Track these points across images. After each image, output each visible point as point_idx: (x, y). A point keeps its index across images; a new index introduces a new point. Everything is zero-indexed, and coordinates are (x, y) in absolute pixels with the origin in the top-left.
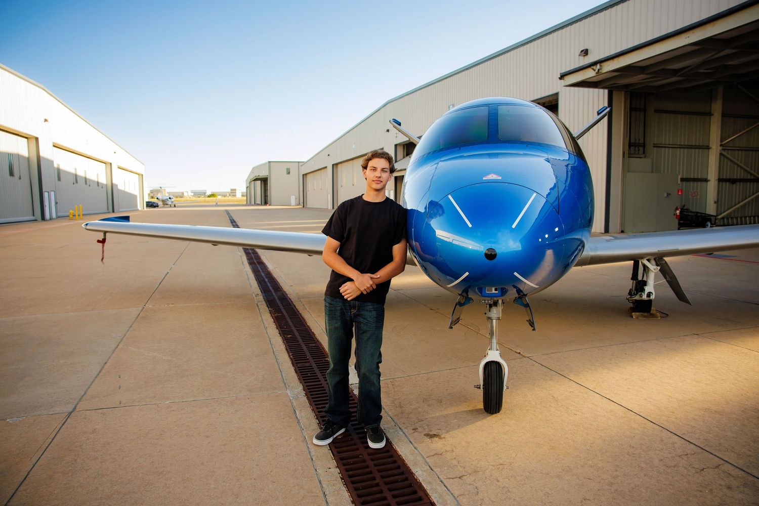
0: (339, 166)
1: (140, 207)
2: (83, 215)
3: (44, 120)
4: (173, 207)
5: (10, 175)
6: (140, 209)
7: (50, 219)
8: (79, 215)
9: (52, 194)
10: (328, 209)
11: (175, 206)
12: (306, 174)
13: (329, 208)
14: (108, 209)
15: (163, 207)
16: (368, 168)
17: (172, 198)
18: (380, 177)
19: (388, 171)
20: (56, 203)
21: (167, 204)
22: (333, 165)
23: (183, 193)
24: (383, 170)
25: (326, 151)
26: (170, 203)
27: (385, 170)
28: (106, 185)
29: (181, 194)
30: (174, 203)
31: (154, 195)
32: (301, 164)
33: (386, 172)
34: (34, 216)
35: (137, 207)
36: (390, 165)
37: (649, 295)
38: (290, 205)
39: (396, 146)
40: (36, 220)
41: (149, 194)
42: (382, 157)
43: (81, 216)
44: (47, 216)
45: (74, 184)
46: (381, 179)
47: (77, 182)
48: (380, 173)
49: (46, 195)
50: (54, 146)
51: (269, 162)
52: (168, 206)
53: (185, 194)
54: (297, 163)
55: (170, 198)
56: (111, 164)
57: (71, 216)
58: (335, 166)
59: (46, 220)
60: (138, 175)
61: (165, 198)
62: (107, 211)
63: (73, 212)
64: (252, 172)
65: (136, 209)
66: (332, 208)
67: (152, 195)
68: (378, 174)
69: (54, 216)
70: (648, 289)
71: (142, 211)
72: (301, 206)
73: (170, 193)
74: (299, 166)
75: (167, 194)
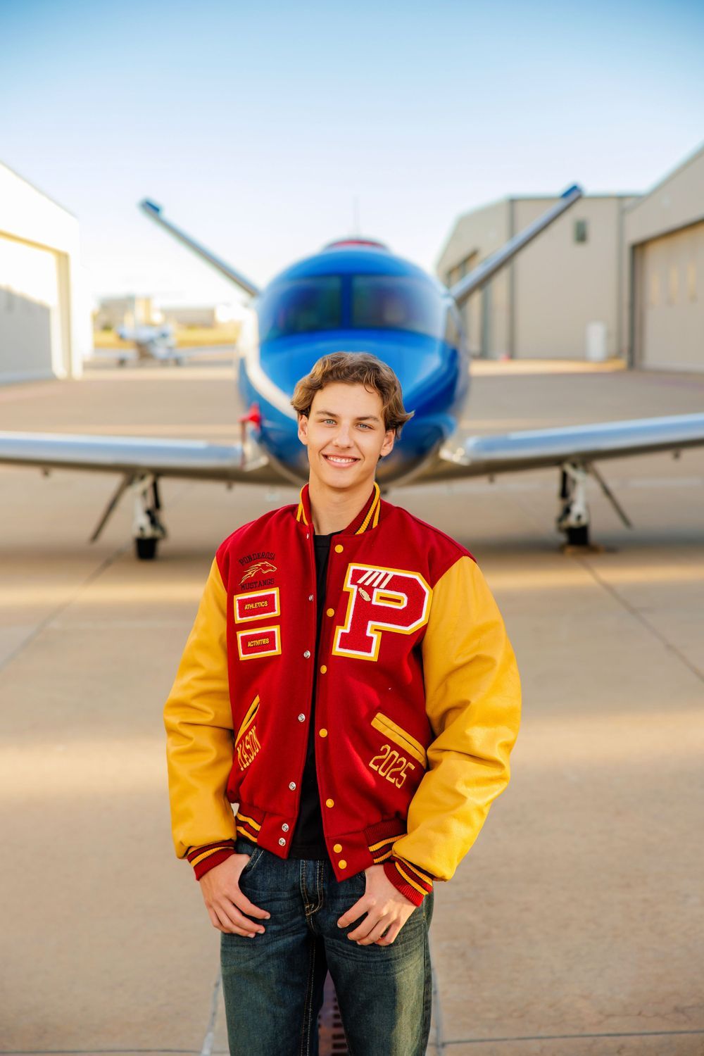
1: (60, 368)
4: (171, 367)
6: (60, 374)
11: (178, 362)
12: (645, 243)
15: (140, 366)
16: (313, 414)
18: (350, 446)
21: (152, 357)
23: (211, 313)
24: (361, 423)
26: (162, 351)
27: (365, 422)
30: (176, 353)
31: (112, 319)
32: (628, 204)
35: (48, 362)
37: (579, 517)
38: (583, 358)
42: (356, 380)
51: (513, 202)
52: (155, 361)
54: (617, 201)
55: (163, 334)
60: (55, 257)
61: (145, 334)
64: (456, 236)
65: (45, 373)
67: (104, 318)
68: (343, 434)
70: (577, 508)
71: (69, 382)
72: (621, 364)
73: (167, 313)
74: (623, 212)
75: (157, 318)
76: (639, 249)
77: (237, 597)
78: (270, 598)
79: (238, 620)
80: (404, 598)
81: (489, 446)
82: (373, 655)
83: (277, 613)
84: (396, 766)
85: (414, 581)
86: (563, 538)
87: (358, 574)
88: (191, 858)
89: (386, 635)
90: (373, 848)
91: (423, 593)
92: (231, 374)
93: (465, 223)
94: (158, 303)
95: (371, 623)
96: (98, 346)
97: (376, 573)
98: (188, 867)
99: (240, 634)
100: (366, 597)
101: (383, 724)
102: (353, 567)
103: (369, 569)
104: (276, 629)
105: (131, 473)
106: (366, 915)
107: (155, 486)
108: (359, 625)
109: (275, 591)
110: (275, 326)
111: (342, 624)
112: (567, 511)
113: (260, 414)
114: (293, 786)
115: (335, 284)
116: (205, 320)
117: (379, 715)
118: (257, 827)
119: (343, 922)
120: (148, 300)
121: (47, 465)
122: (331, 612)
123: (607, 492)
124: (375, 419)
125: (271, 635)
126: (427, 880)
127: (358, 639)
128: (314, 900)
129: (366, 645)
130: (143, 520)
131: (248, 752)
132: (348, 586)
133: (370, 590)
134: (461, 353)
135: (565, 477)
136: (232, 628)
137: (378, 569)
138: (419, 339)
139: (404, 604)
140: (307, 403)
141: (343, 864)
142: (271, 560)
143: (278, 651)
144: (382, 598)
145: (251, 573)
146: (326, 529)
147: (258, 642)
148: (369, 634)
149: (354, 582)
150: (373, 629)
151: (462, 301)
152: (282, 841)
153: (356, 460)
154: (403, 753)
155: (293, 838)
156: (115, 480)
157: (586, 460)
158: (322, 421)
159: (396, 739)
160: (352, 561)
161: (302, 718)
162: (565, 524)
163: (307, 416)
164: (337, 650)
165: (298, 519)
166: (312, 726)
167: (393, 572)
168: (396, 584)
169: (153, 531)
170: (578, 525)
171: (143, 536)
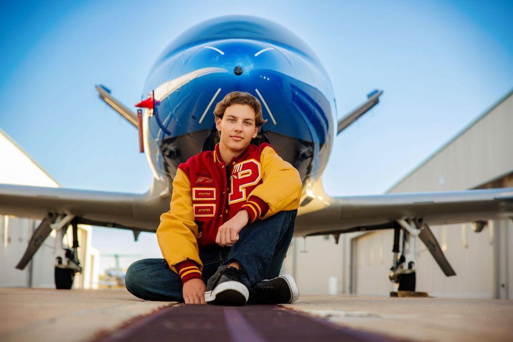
16: (225, 117)
18: (241, 132)
19: (254, 123)
24: (246, 121)
27: (248, 121)
33: (250, 124)
36: (256, 115)
37: (411, 265)
42: (246, 103)
46: (242, 135)
48: (242, 125)
68: (239, 126)
70: (409, 258)
76: (354, 241)
77: (194, 189)
78: (211, 192)
79: (194, 198)
80: (250, 171)
82: (243, 198)
83: (214, 199)
85: (252, 163)
89: (247, 189)
91: (257, 166)
95: (240, 187)
99: (195, 205)
100: (236, 177)
104: (214, 205)
108: (236, 189)
109: (214, 189)
111: (231, 191)
112: (401, 260)
124: (252, 120)
125: (212, 208)
127: (238, 195)
129: (240, 195)
130: (62, 253)
133: (236, 174)
139: (251, 173)
140: (222, 112)
142: (209, 177)
144: (242, 175)
145: (200, 180)
147: (204, 210)
148: (240, 191)
150: (242, 188)
158: (229, 120)
163: (221, 118)
164: (230, 202)
165: (215, 161)
167: (242, 163)
168: (245, 167)
169: (68, 263)
170: (408, 272)
171: (62, 267)
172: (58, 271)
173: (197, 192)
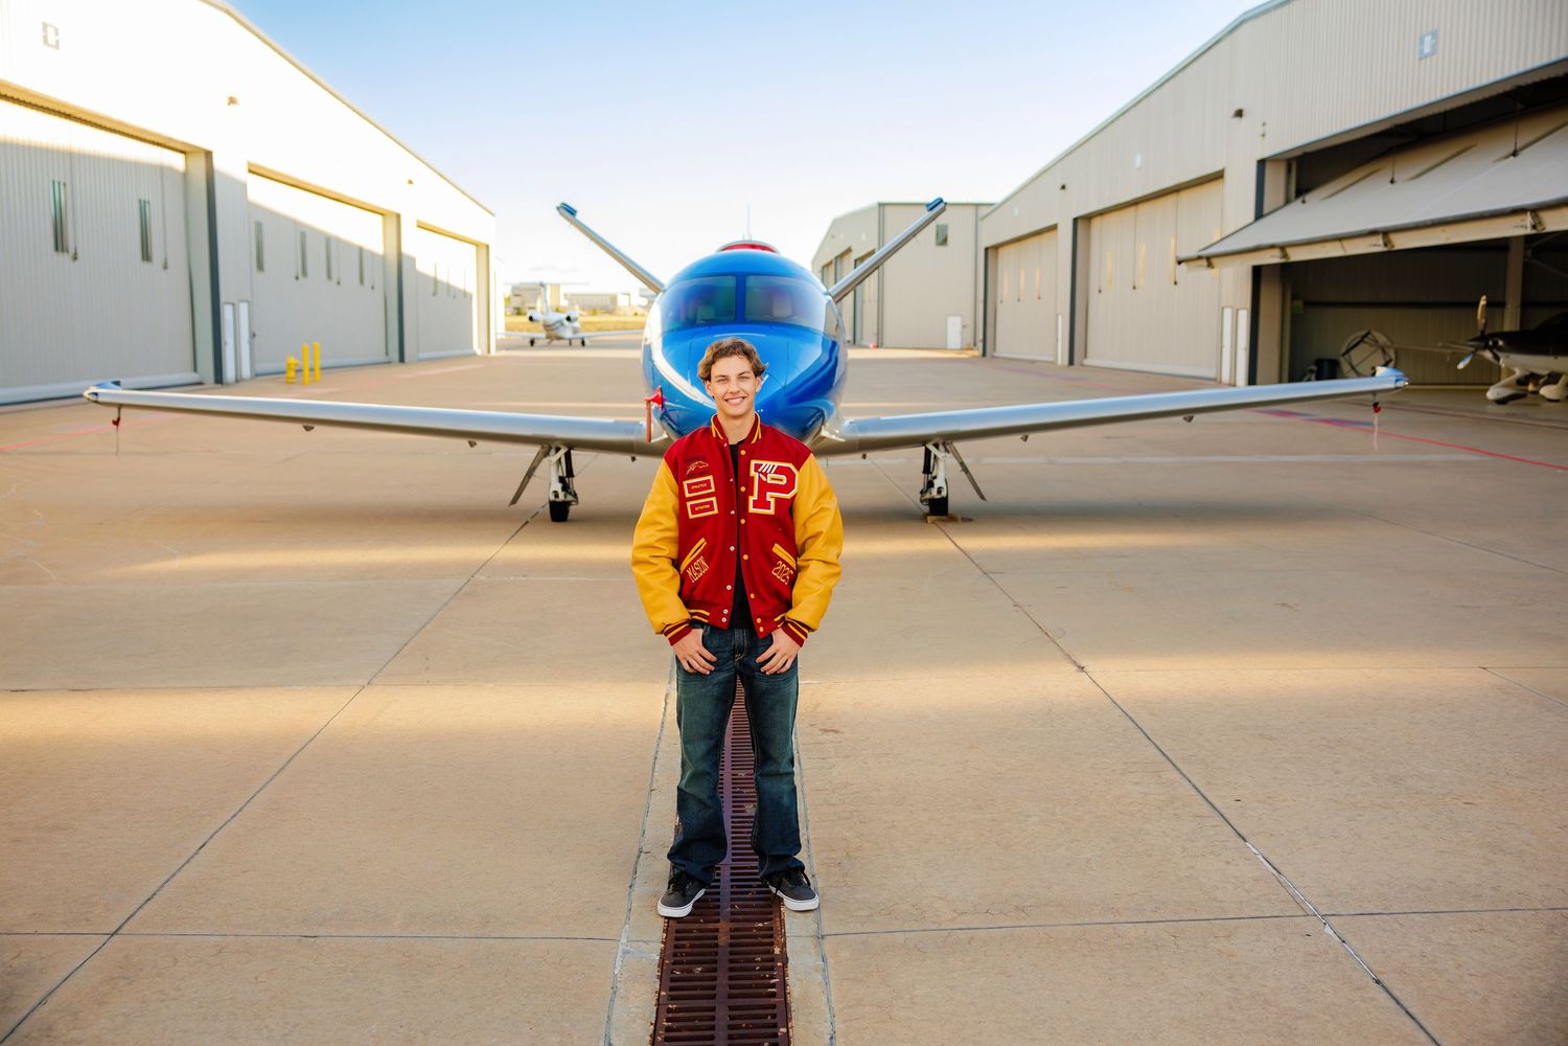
0: (1096, 222)
1: (479, 346)
2: (322, 369)
3: (226, 101)
4: (576, 347)
5: (143, 259)
6: (479, 352)
7: (237, 381)
8: (312, 370)
9: (244, 308)
10: (1054, 363)
11: (583, 343)
12: (996, 247)
13: (1060, 362)
14: (387, 354)
15: (548, 346)
17: (576, 319)
20: (253, 335)
21: (559, 338)
22: (1076, 220)
23: (614, 299)
24: (741, 377)
25: (1056, 175)
26: (568, 334)
27: (744, 375)
28: (384, 258)
29: (609, 302)
30: (581, 335)
31: (523, 303)
32: (983, 211)
34: (195, 370)
35: (471, 346)
37: (940, 491)
38: (945, 349)
39: (1262, 163)
40: (200, 383)
41: (508, 300)
42: (732, 354)
43: (318, 371)
44: (229, 373)
45: (297, 278)
47: (305, 273)
49: (227, 313)
50: (250, 171)
51: (882, 205)
52: (562, 342)
53: (622, 302)
54: (973, 209)
55: (568, 319)
56: (398, 216)
57: (292, 374)
58: (1082, 222)
59: (228, 384)
60: (474, 247)
61: (554, 317)
62: (383, 358)
63: (297, 361)
64: (831, 235)
65: (467, 351)
66: (1066, 362)
67: (516, 302)
69: (246, 372)
70: (938, 483)
71: (486, 359)
72: (977, 352)
73: (571, 298)
74: (978, 220)
75: (564, 303)
76: (991, 251)
77: (685, 483)
78: (708, 482)
79: (687, 495)
80: (784, 478)
81: (862, 427)
82: (771, 511)
83: (713, 490)
84: (785, 572)
85: (789, 468)
86: (926, 509)
87: (757, 467)
88: (666, 634)
89: (778, 500)
90: (776, 620)
91: (795, 475)
92: (638, 354)
93: (837, 225)
94: (563, 290)
95: (768, 494)
96: (509, 328)
97: (767, 465)
98: (665, 639)
99: (689, 504)
100: (764, 479)
101: (778, 549)
102: (753, 463)
103: (764, 463)
104: (714, 499)
105: (547, 445)
106: (774, 655)
107: (568, 456)
108: (762, 495)
109: (710, 478)
110: (676, 318)
111: (752, 495)
112: (930, 484)
113: (663, 396)
114: (729, 587)
115: (731, 282)
116: (608, 306)
117: (776, 545)
118: (707, 614)
119: (760, 659)
120: (557, 286)
121: (473, 437)
122: (743, 489)
123: (965, 470)
124: (748, 373)
125: (711, 503)
126: (806, 631)
127: (762, 503)
128: (741, 651)
129: (767, 505)
130: (558, 487)
131: (698, 571)
132: (753, 473)
133: (765, 474)
134: (840, 343)
135: (928, 453)
136: (682, 500)
137: (769, 463)
138: (803, 333)
139: (785, 481)
141: (761, 629)
142: (703, 459)
143: (716, 511)
144: (772, 479)
145: (692, 468)
146: (733, 441)
147: (702, 507)
148: (768, 499)
149: (756, 470)
150: (770, 496)
151: (839, 298)
152: (724, 620)
153: (743, 398)
154: (788, 565)
155: (731, 617)
156: (533, 451)
157: (947, 440)
159: (784, 557)
160: (753, 459)
161: (732, 548)
162: (928, 496)
163: (710, 380)
164: (752, 509)
165: (714, 435)
166: (738, 553)
167: (777, 464)
168: (780, 470)
169: (565, 496)
170: (938, 497)
171: (557, 500)
172: (553, 504)
173: (689, 486)
